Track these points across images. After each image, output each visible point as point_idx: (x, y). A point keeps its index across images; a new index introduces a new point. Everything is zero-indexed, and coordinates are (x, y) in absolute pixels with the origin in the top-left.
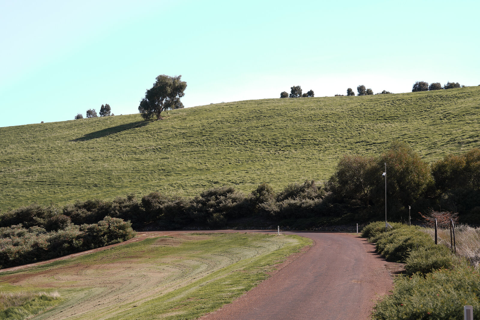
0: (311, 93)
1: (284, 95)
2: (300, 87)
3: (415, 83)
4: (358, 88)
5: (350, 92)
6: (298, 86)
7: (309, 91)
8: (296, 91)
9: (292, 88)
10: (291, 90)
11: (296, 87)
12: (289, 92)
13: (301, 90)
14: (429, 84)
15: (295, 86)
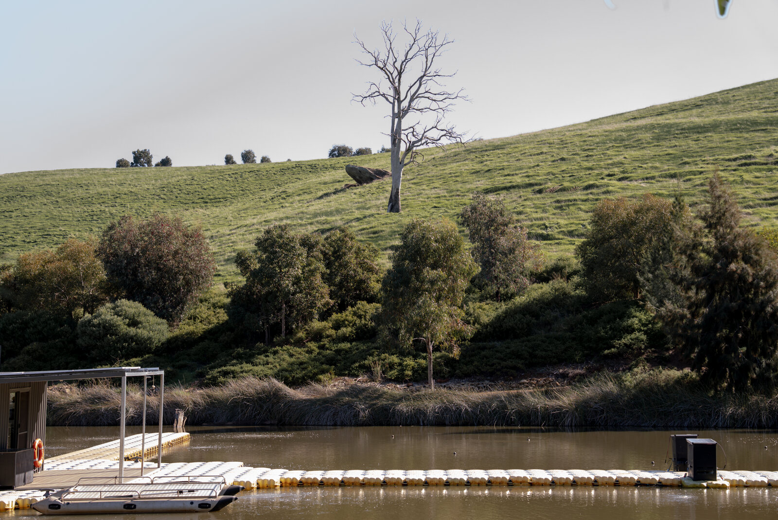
0: (166, 162)
1: (121, 164)
2: (149, 150)
3: (332, 148)
4: (242, 154)
5: (229, 160)
6: (145, 150)
7: (164, 157)
8: (142, 158)
9: (134, 153)
10: (132, 156)
11: (142, 152)
12: (131, 159)
13: (152, 157)
14: (354, 150)
15: (141, 150)
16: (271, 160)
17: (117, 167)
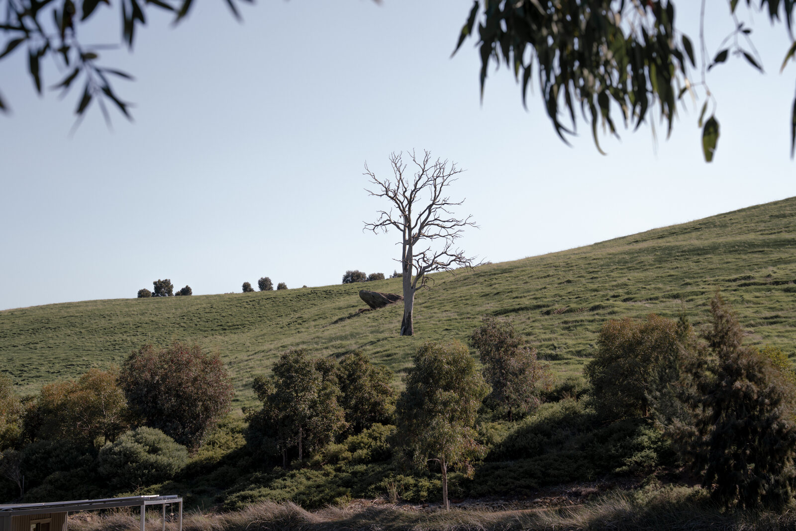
0: (186, 291)
1: (143, 294)
2: (169, 280)
3: (345, 274)
4: (259, 281)
5: (246, 287)
6: (166, 280)
7: (184, 287)
8: (162, 287)
9: (155, 283)
10: (153, 286)
11: (163, 282)
12: (152, 289)
13: (172, 286)
14: (367, 276)
15: (162, 280)
16: (287, 287)
17: (139, 297)
